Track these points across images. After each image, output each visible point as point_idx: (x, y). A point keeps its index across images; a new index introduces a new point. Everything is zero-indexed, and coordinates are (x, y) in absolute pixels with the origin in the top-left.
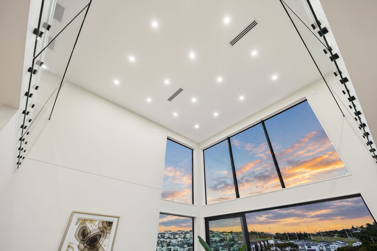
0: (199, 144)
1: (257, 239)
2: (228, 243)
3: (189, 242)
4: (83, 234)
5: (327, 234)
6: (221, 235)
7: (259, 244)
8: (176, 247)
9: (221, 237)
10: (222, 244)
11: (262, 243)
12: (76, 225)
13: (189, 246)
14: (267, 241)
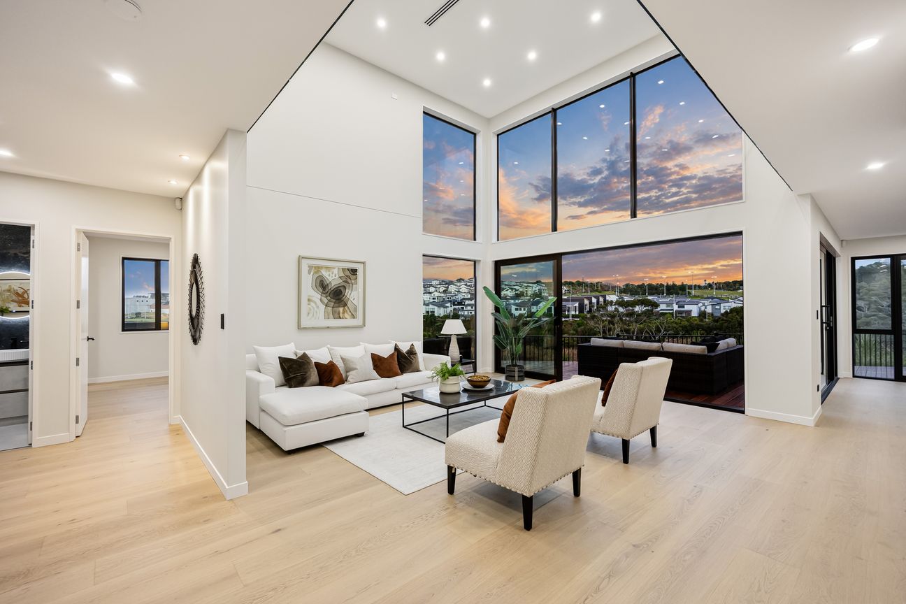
0: (489, 121)
1: (586, 294)
2: (529, 300)
3: (454, 298)
4: (322, 285)
5: (727, 286)
6: (517, 287)
7: (586, 302)
8: (431, 306)
9: (516, 290)
10: (517, 301)
11: (594, 300)
12: (309, 273)
13: (454, 305)
14: (604, 297)
